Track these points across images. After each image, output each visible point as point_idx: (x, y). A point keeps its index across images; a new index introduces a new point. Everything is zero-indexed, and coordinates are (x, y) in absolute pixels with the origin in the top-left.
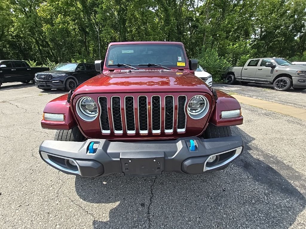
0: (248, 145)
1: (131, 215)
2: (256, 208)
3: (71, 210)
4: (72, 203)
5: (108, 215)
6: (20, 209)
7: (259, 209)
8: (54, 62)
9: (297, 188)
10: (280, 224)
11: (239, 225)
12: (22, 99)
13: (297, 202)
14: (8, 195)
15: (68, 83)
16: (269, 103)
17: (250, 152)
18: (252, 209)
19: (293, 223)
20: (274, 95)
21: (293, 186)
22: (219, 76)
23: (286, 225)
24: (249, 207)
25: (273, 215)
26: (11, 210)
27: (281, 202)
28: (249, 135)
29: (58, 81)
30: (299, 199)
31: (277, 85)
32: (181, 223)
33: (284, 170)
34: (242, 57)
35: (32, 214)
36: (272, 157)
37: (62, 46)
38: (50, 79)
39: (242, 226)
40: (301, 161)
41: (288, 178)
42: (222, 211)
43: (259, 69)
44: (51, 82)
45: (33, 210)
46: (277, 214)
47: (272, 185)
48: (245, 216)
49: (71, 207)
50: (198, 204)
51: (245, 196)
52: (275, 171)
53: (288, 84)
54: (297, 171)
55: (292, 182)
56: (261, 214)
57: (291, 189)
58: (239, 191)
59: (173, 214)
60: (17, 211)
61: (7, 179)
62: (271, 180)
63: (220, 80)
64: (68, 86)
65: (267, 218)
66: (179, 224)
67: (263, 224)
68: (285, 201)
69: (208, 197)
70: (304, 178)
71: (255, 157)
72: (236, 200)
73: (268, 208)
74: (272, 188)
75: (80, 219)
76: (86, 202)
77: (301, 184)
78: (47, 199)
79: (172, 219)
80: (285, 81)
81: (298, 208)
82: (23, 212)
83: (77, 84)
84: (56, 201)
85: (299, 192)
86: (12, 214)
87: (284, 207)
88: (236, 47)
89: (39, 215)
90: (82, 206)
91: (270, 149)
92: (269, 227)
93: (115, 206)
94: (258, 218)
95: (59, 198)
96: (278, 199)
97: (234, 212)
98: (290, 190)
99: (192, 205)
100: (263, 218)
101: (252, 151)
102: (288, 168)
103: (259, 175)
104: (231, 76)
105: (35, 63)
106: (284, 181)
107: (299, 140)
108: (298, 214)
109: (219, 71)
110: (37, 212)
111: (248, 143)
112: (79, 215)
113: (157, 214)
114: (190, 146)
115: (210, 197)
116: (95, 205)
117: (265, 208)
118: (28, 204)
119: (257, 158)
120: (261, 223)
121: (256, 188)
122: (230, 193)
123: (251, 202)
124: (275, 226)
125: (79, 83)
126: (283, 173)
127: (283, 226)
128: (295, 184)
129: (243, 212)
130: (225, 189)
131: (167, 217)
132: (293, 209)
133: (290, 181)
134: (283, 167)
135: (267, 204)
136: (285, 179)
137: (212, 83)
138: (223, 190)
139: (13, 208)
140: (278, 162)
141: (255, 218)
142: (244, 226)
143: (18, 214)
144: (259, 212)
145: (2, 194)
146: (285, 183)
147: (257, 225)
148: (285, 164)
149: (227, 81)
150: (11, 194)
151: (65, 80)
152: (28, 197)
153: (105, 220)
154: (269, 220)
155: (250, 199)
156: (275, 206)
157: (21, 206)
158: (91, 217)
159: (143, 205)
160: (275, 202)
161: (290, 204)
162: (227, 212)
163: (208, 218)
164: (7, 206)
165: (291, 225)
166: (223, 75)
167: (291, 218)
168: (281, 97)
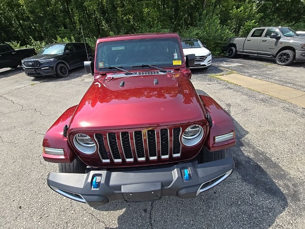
0: (241, 140)
1: (136, 221)
2: (241, 209)
3: (85, 219)
4: (85, 212)
5: (116, 222)
6: (41, 220)
7: (244, 211)
8: (39, 41)
9: (280, 188)
10: (260, 225)
11: (225, 226)
12: (15, 92)
13: (279, 203)
14: (28, 208)
15: (58, 69)
16: (268, 84)
17: (242, 148)
18: (238, 210)
19: (272, 224)
20: (274, 72)
21: (277, 186)
22: (220, 49)
23: (265, 226)
24: (235, 208)
25: (255, 216)
26: (34, 223)
27: (264, 203)
28: (244, 128)
29: (47, 68)
30: (281, 200)
31: (280, 59)
32: (178, 226)
33: (270, 168)
34: (246, 24)
35: (53, 224)
36: (262, 153)
37: (43, 18)
38: (38, 65)
39: (227, 226)
40: (289, 157)
41: (274, 178)
42: (212, 213)
43: (263, 41)
44: (40, 68)
45: (53, 221)
46: (259, 215)
47: (258, 185)
48: (231, 217)
49: (85, 216)
50: (192, 207)
51: (232, 197)
52: (263, 170)
53: (290, 57)
54: (283, 169)
55: (276, 181)
56: (245, 215)
57: (275, 189)
58: (228, 193)
59: (171, 218)
60: (39, 223)
61: (23, 191)
62: (257, 180)
63: (220, 53)
64: (59, 72)
65: (250, 219)
66: (176, 227)
67: (245, 225)
68: (268, 202)
69: (201, 200)
70: (288, 177)
71: (246, 154)
72: (224, 202)
73: (251, 209)
74: (257, 188)
75: (94, 227)
76: (97, 210)
77: (284, 184)
78: (63, 209)
79: (170, 223)
80: (288, 54)
81: (279, 209)
82: (45, 224)
83: (68, 69)
84: (71, 210)
85: (282, 193)
86: (36, 226)
87: (266, 208)
88: (241, 11)
89: (59, 225)
90: (94, 214)
91: (261, 144)
92: (250, 228)
93: (122, 213)
94: (241, 219)
95: (73, 207)
96: (261, 200)
97: (222, 214)
98: (273, 191)
99: (187, 208)
100: (246, 219)
101: (244, 148)
102: (275, 166)
103: (247, 175)
104: (233, 48)
105: (19, 44)
106: (269, 180)
107: (291, 132)
108: (277, 216)
109: (220, 43)
110: (56, 222)
111: (241, 138)
112: (93, 223)
113: (157, 219)
114: (185, 175)
115: (202, 200)
116: (105, 213)
117: (249, 209)
118: (47, 215)
119: (248, 155)
120: (244, 224)
121: (243, 189)
122: (220, 195)
123: (238, 203)
124: (256, 226)
125: (70, 66)
126: (270, 171)
127: (263, 227)
128: (279, 183)
129: (230, 213)
130: (216, 191)
131: (166, 221)
132: (274, 210)
133: (275, 181)
134: (270, 164)
135: (251, 205)
136: (271, 178)
137: (211, 62)
138: (214, 192)
139: (35, 220)
140: (267, 160)
141: (239, 219)
142: (229, 227)
143: (40, 225)
144: (243, 213)
145: (22, 207)
146: (270, 183)
147: (240, 226)
148: (273, 162)
149: (227, 54)
150: (30, 207)
151: (55, 65)
152: (46, 208)
153: (115, 227)
154: (251, 221)
155: (237, 201)
156: (258, 207)
157: (41, 217)
158: (103, 224)
159: (145, 211)
160: (258, 203)
161: (271, 205)
162: (216, 214)
163: (200, 221)
164: (29, 219)
165: (270, 226)
166: (224, 47)
167: (271, 219)
168: (282, 75)
